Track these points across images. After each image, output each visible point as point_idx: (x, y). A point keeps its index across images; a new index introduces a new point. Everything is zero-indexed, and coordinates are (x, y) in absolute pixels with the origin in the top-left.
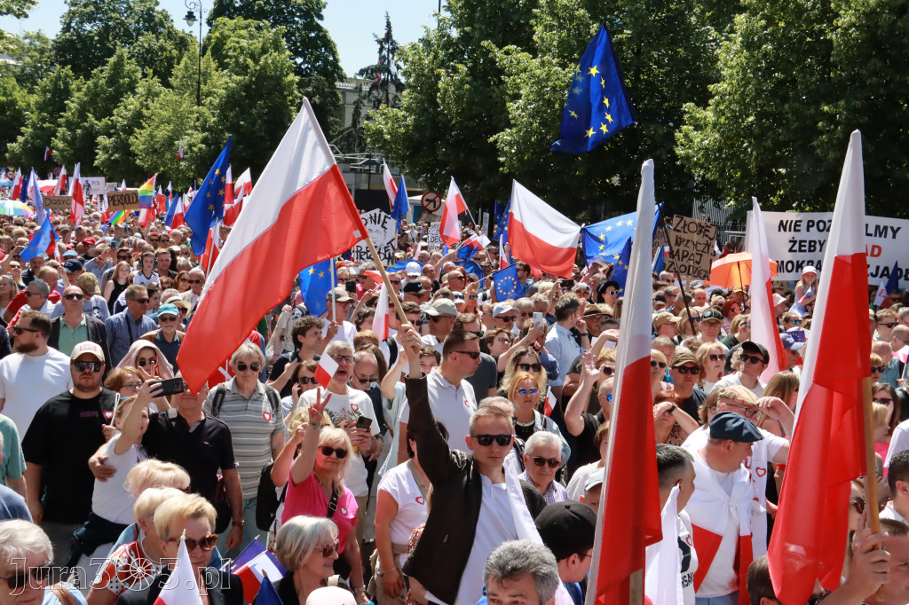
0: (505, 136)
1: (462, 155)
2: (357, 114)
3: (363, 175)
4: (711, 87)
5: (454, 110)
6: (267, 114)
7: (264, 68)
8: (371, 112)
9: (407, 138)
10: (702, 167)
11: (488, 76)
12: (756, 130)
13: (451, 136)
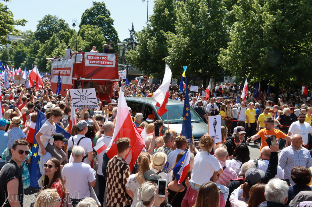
0: (167, 58)
1: (155, 64)
2: (124, 53)
4: (228, 43)
5: (152, 51)
7: (96, 39)
8: (127, 52)
9: (138, 59)
10: (226, 67)
11: (162, 40)
12: (241, 56)
13: (152, 59)
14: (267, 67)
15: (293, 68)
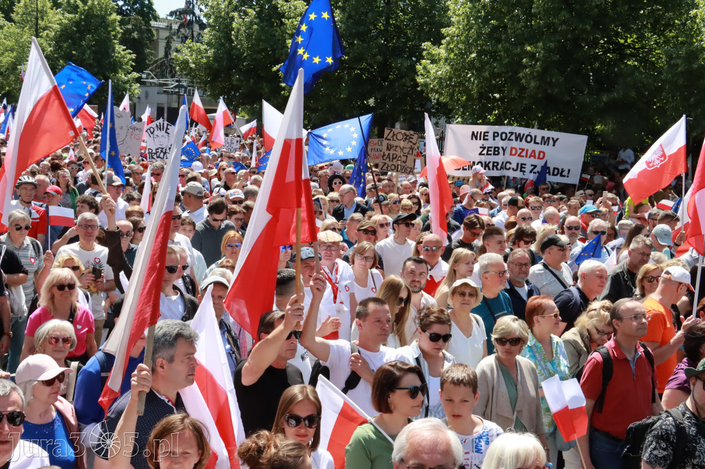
1: (252, 81)
2: (168, 47)
3: (174, 96)
4: (443, 30)
5: (246, 45)
6: (94, 45)
7: (91, 8)
8: (179, 46)
9: (208, 66)
10: (437, 92)
11: (272, 19)
12: (477, 64)
13: (243, 66)
14: (540, 96)
15: (605, 99)
